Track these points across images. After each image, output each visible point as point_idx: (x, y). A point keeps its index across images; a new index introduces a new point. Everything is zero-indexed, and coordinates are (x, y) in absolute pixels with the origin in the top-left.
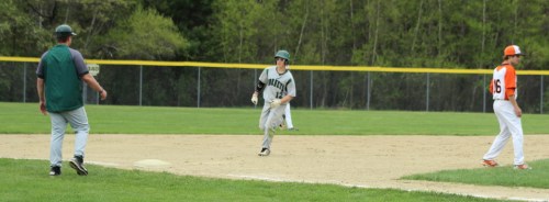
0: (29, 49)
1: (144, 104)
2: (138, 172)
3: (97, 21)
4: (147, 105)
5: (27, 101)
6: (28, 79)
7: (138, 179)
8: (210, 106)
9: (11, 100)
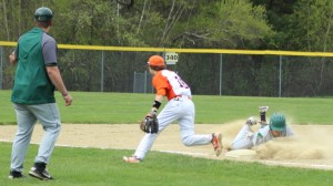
0: (107, 37)
1: (224, 93)
2: (228, 162)
3: (176, 8)
4: (228, 95)
5: (105, 91)
6: (105, 68)
7: (229, 169)
8: (292, 96)
9: (88, 90)
